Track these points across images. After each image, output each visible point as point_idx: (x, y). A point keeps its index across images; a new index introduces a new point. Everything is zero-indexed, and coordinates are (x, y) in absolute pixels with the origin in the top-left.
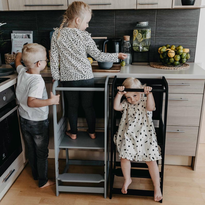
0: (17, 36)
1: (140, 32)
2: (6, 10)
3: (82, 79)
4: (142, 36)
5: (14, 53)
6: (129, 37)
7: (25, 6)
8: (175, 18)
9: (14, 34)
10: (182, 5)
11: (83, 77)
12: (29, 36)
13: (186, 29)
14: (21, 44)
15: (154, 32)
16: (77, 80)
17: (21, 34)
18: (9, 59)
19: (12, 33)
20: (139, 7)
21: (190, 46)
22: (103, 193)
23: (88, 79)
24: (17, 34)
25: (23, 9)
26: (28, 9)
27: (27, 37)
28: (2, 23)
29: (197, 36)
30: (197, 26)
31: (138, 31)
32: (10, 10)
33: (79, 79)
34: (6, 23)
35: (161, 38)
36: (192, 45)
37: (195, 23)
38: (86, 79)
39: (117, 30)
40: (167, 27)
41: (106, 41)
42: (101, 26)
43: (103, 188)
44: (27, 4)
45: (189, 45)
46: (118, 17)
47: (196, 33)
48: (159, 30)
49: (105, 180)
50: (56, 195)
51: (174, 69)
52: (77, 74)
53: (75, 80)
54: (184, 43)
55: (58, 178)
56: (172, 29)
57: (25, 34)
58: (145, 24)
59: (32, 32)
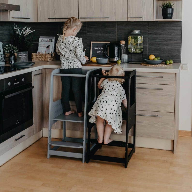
0: (43, 40)
1: (133, 38)
2: (36, 21)
3: (70, 68)
4: (135, 41)
5: (39, 53)
6: (125, 41)
7: (49, 19)
8: (163, 28)
9: (40, 39)
10: (163, 19)
11: (71, 67)
12: (51, 41)
13: (172, 37)
14: (45, 46)
15: (147, 39)
16: (66, 68)
17: (46, 39)
18: (35, 56)
19: (40, 38)
20: (129, 20)
21: (177, 50)
22: (82, 158)
23: (74, 68)
24: (43, 39)
25: (47, 21)
26: (51, 21)
27: (50, 41)
28: (32, 31)
29: (181, 42)
30: (180, 34)
31: (131, 37)
32: (39, 21)
33: (68, 68)
34: (35, 31)
35: (153, 43)
36: (178, 49)
37: (179, 32)
38: (73, 68)
39: (118, 36)
40: (157, 35)
41: (107, 45)
42: (106, 33)
43: (82, 154)
44: (51, 17)
45: (175, 49)
46: (119, 27)
47: (180, 39)
48: (151, 37)
49: (84, 147)
50: (47, 158)
51: (156, 66)
52: (67, 65)
53: (65, 68)
54: (171, 47)
55: (49, 143)
56: (161, 36)
57: (49, 39)
58: (137, 32)
59: (54, 37)
